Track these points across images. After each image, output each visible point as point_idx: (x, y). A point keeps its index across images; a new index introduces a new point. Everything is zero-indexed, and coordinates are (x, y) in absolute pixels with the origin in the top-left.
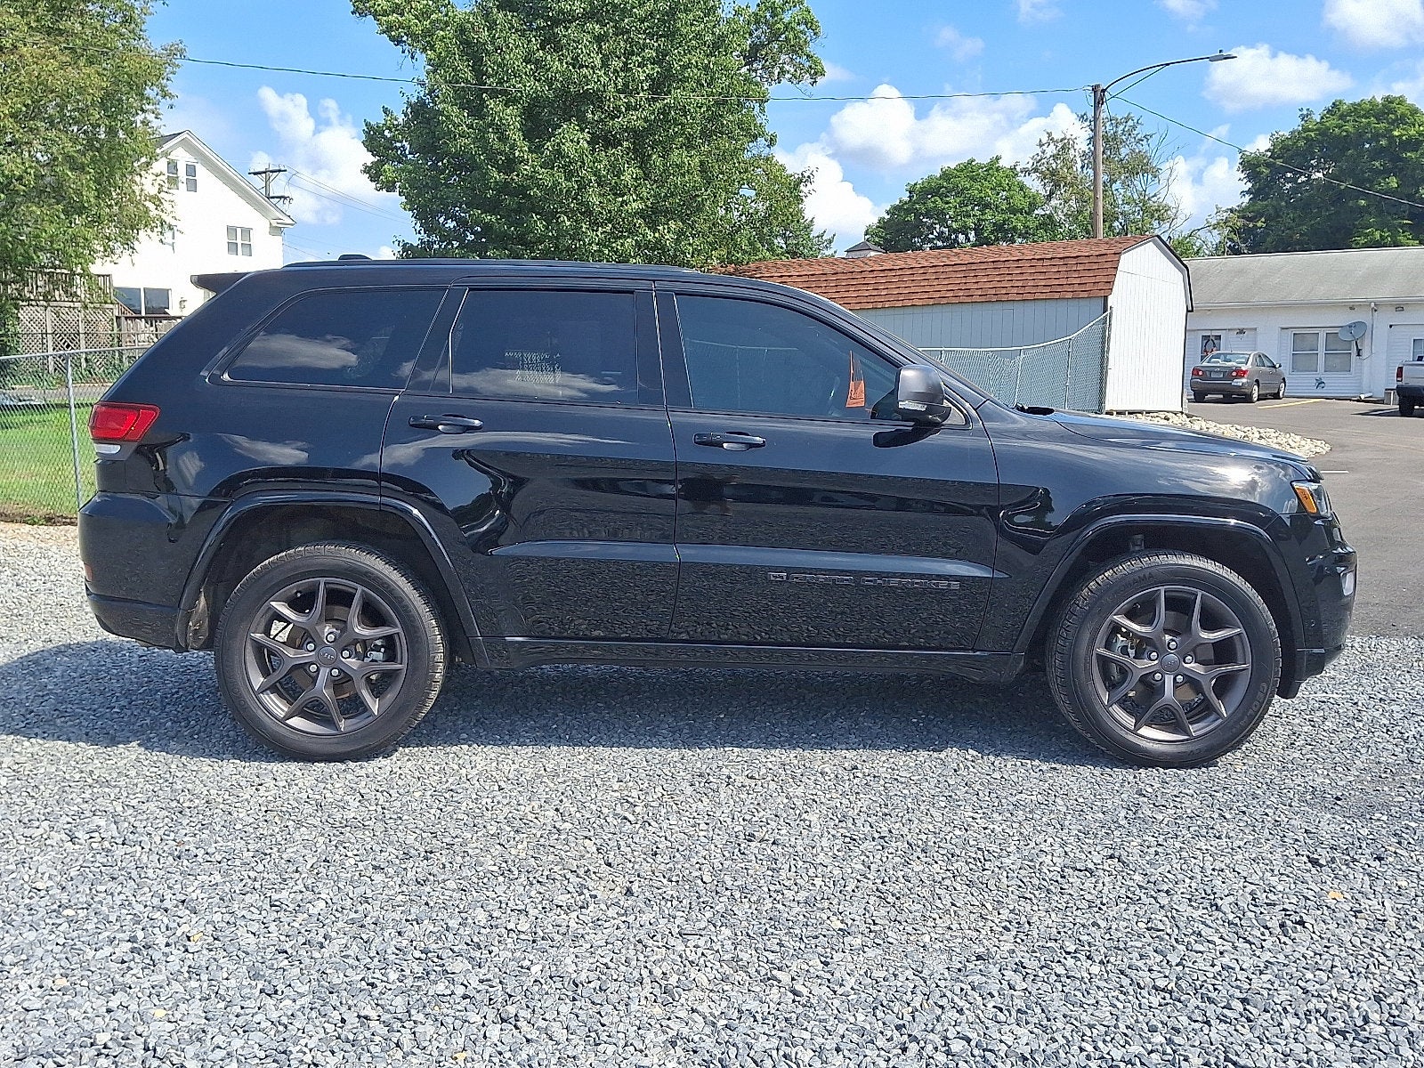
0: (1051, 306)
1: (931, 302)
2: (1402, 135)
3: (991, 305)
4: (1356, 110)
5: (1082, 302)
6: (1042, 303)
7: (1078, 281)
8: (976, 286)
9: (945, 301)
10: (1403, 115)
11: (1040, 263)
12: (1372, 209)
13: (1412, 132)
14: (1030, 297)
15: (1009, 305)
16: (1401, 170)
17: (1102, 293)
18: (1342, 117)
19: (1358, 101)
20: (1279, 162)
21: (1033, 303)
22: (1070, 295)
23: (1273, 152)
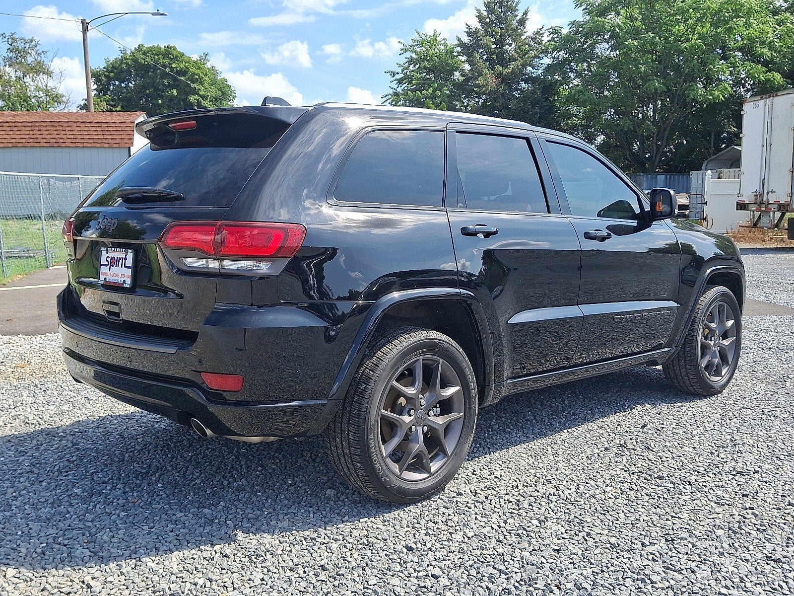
0: (94, 151)
1: (10, 145)
2: (176, 68)
3: (53, 149)
4: (150, 50)
5: (114, 150)
6: (89, 149)
7: (110, 137)
8: (41, 136)
9: (20, 145)
10: (177, 56)
11: (83, 125)
12: (165, 106)
13: (182, 66)
14: (81, 145)
15: (67, 150)
16: (179, 85)
17: (127, 145)
18: (144, 54)
19: (152, 46)
20: (112, 74)
21: (82, 149)
22: (107, 145)
23: (107, 69)
